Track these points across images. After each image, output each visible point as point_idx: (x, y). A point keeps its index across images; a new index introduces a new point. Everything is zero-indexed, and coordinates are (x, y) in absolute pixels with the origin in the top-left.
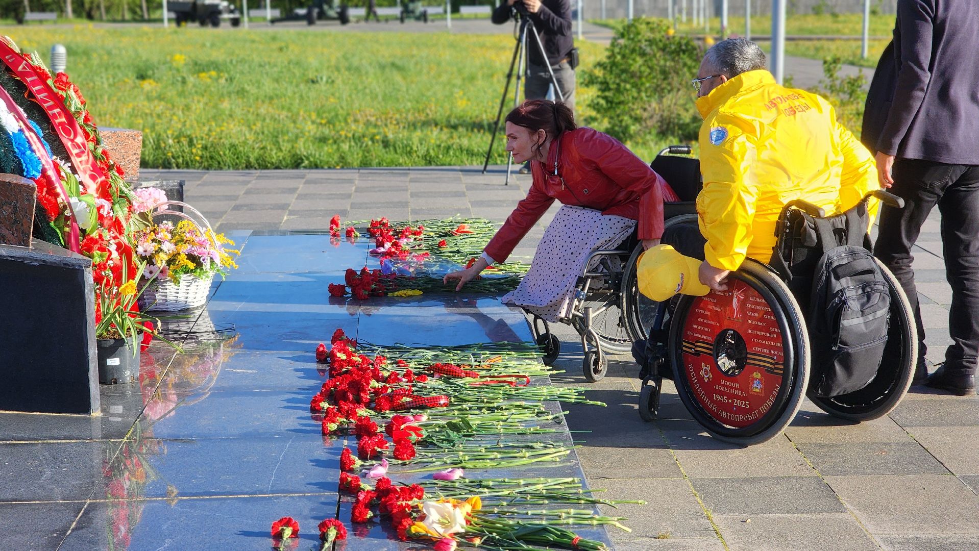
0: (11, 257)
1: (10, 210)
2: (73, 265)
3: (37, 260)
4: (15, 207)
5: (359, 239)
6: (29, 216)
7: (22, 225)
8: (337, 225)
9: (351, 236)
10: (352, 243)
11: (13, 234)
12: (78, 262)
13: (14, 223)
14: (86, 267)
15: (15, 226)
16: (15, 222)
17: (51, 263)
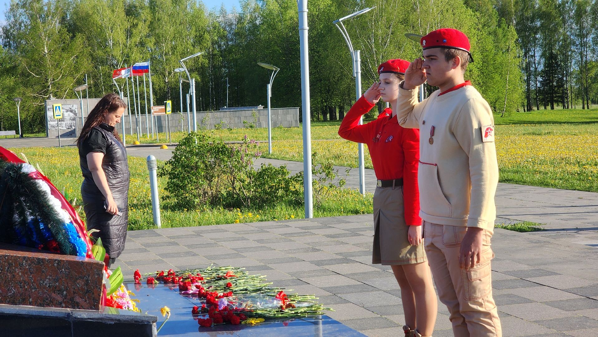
0: (91, 319)
1: (83, 283)
2: (142, 321)
3: (112, 320)
4: (87, 281)
5: (157, 285)
6: (99, 287)
7: (93, 293)
8: (140, 276)
9: (152, 283)
10: (153, 288)
11: (86, 301)
12: (147, 319)
13: (86, 293)
14: (153, 322)
15: (87, 295)
16: (88, 291)
17: (125, 321)
